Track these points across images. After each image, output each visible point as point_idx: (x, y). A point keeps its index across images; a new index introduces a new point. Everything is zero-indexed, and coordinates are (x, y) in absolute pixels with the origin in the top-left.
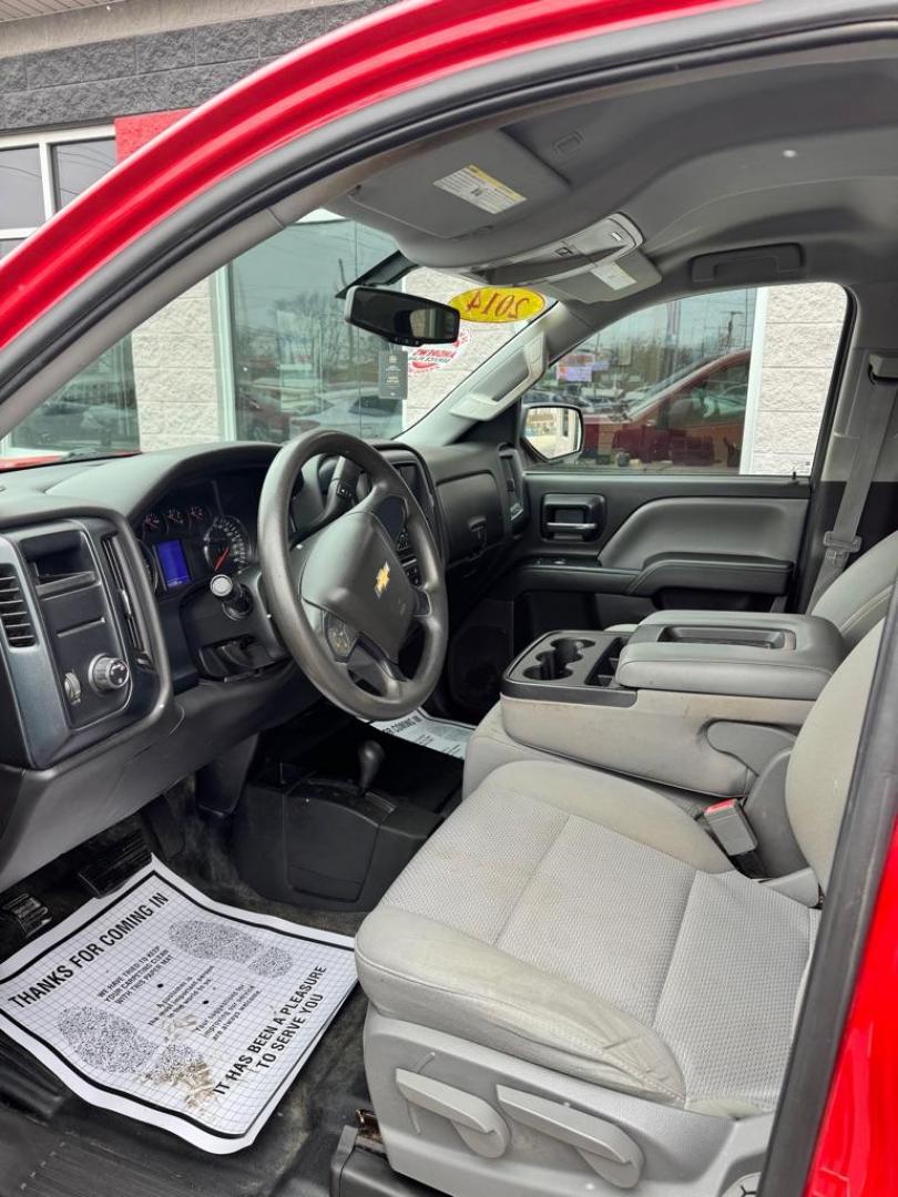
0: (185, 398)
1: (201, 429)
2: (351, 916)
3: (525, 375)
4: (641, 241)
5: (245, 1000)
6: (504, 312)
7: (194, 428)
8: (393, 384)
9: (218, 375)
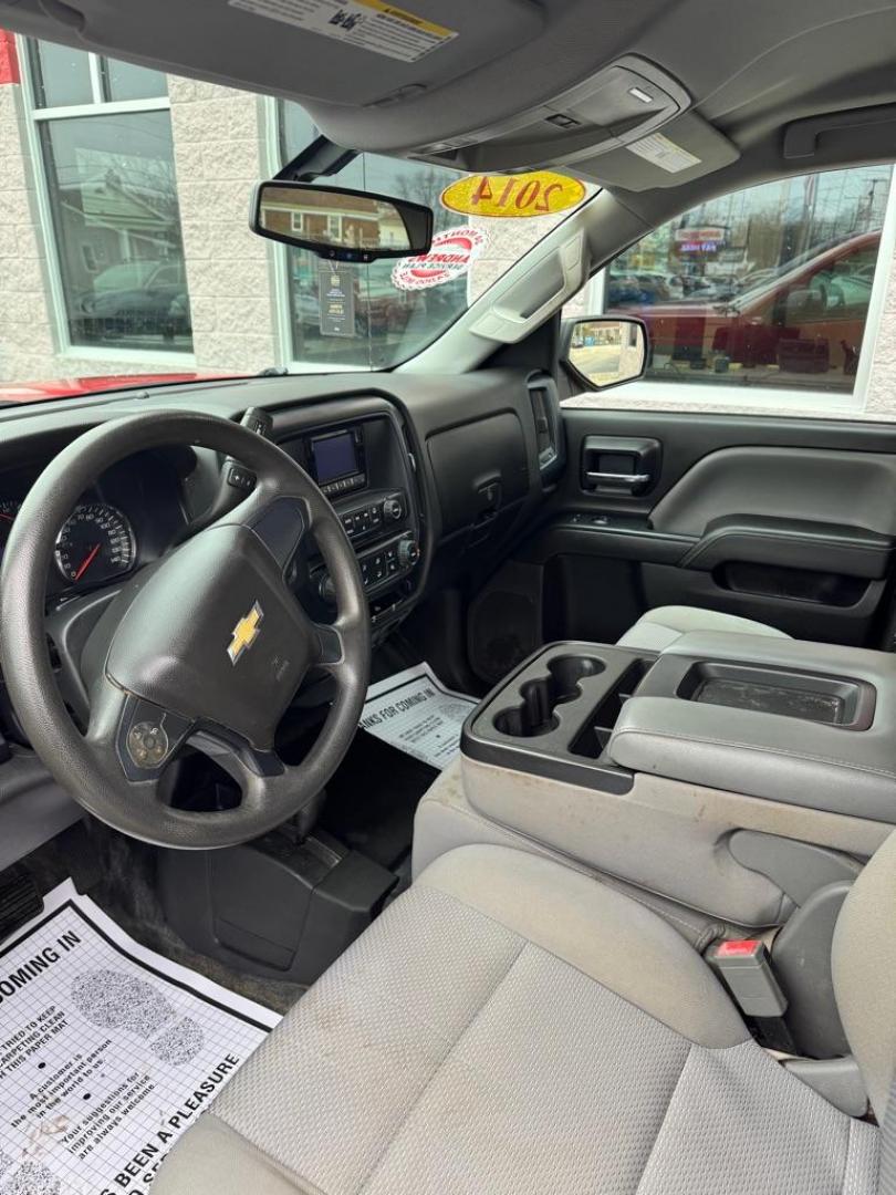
0: (237, 293)
1: (255, 327)
2: (281, 986)
3: (560, 285)
4: (689, 101)
5: (132, 1099)
6: (529, 203)
7: (246, 326)
8: (335, 315)
9: (271, 267)
